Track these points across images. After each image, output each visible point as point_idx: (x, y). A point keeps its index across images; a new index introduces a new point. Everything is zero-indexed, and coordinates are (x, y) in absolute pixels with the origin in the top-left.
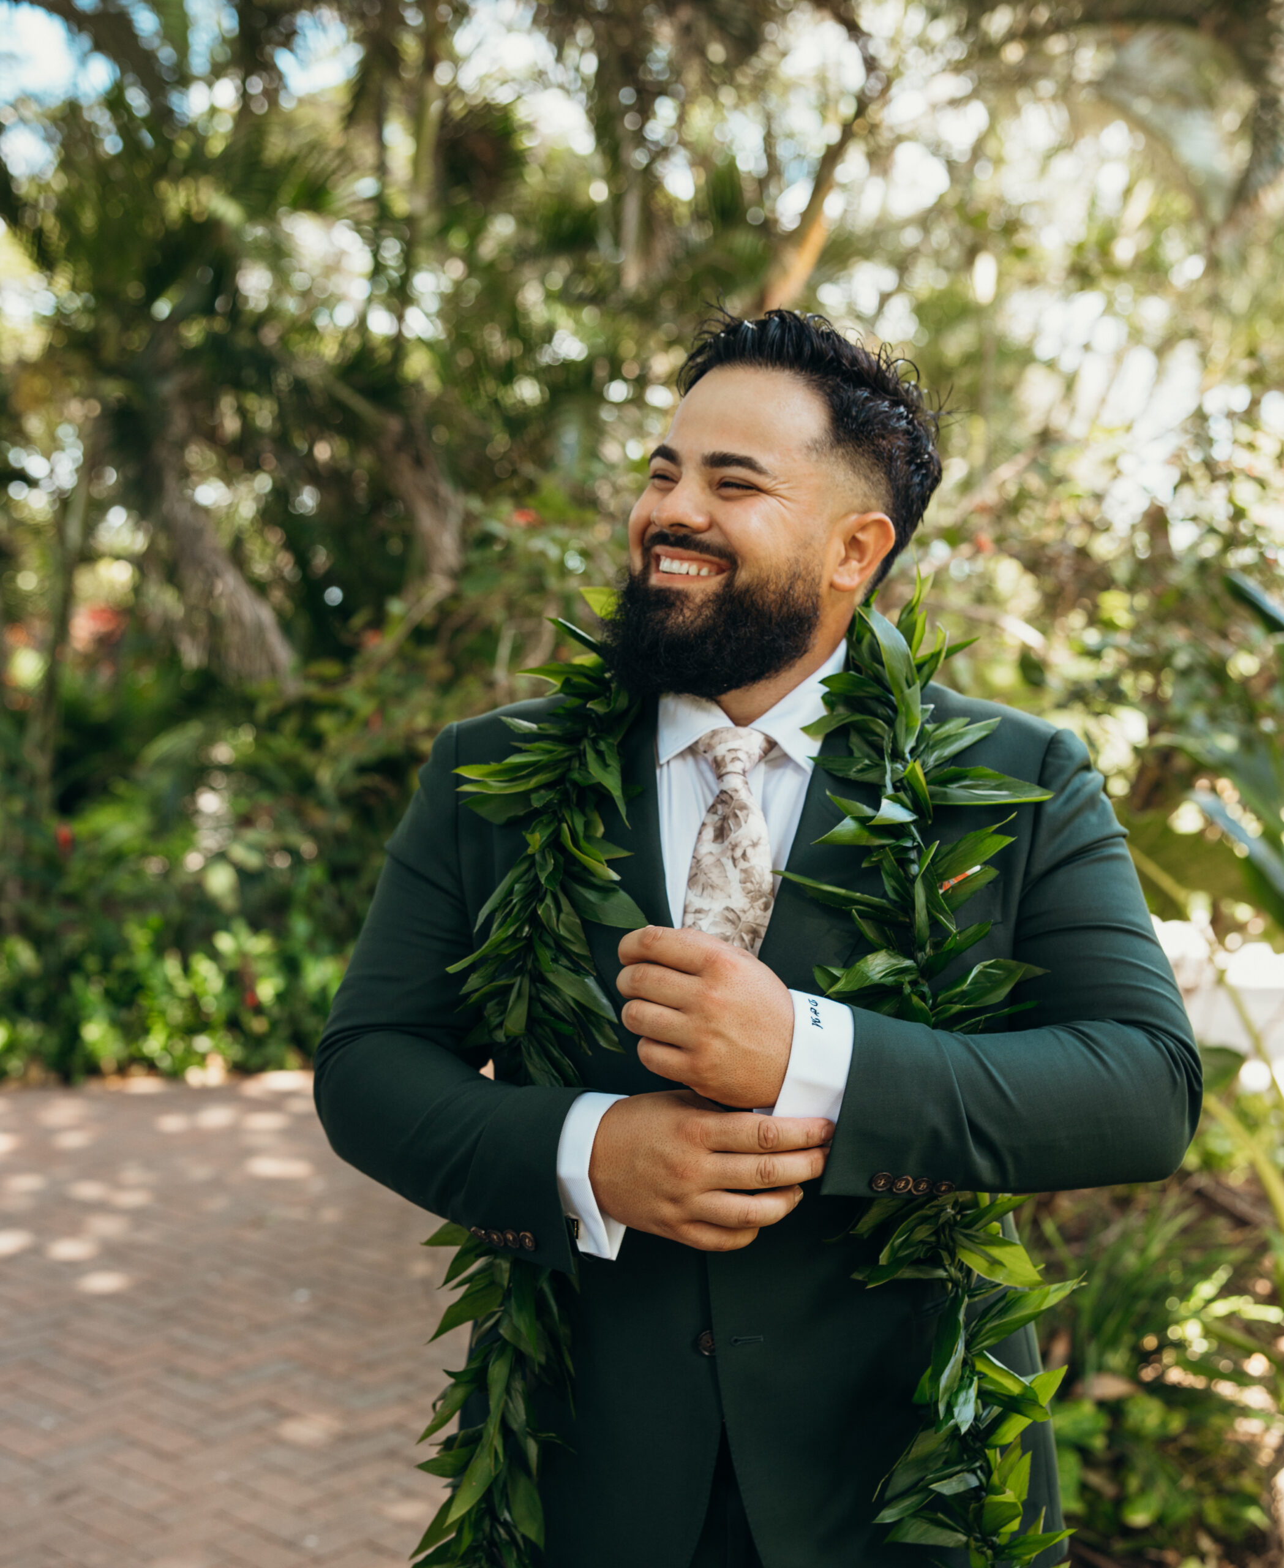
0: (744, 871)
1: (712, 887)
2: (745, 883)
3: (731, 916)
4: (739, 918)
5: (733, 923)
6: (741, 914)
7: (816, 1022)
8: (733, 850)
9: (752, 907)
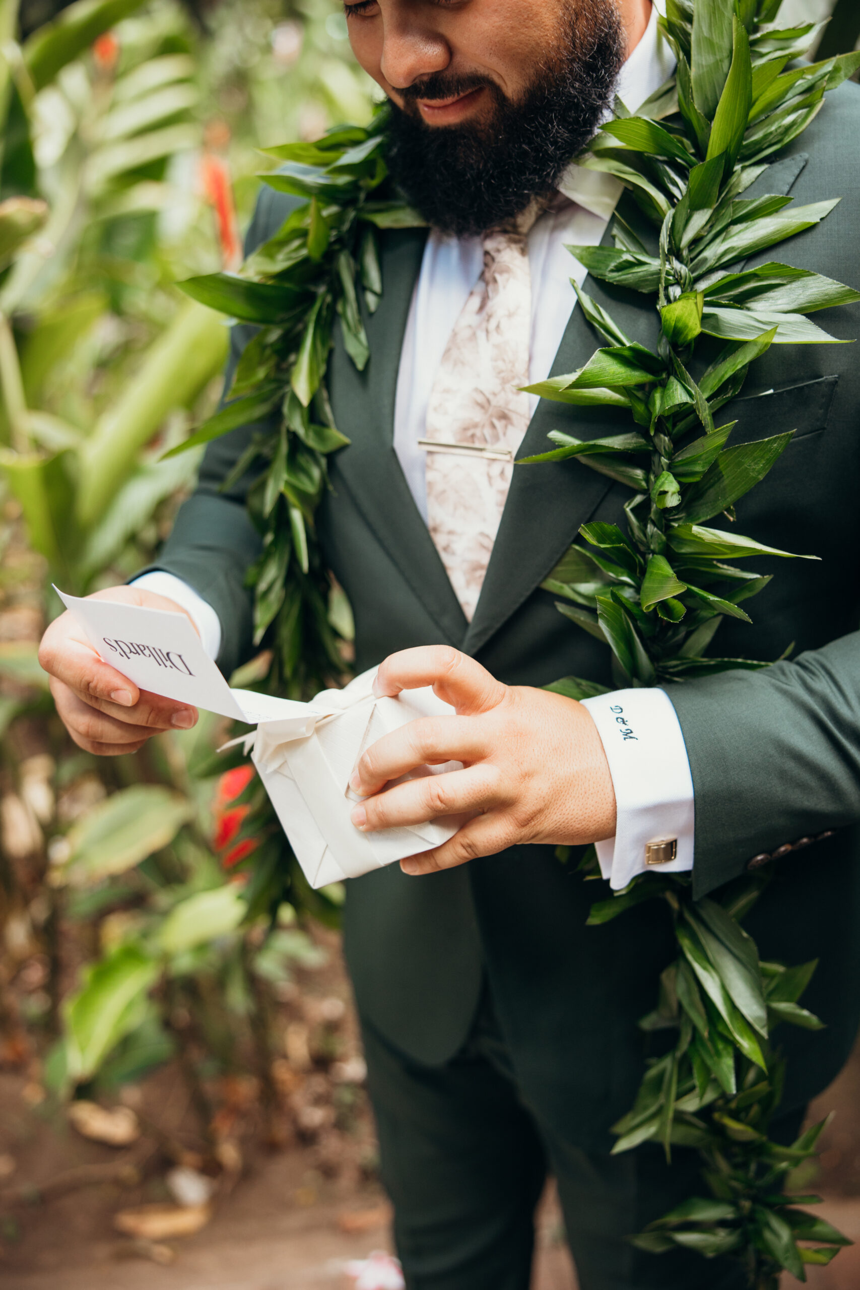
0: (496, 346)
1: (463, 363)
2: (496, 360)
3: (480, 399)
4: (489, 401)
5: (482, 406)
6: (491, 397)
7: (628, 734)
8: (488, 320)
9: (503, 389)
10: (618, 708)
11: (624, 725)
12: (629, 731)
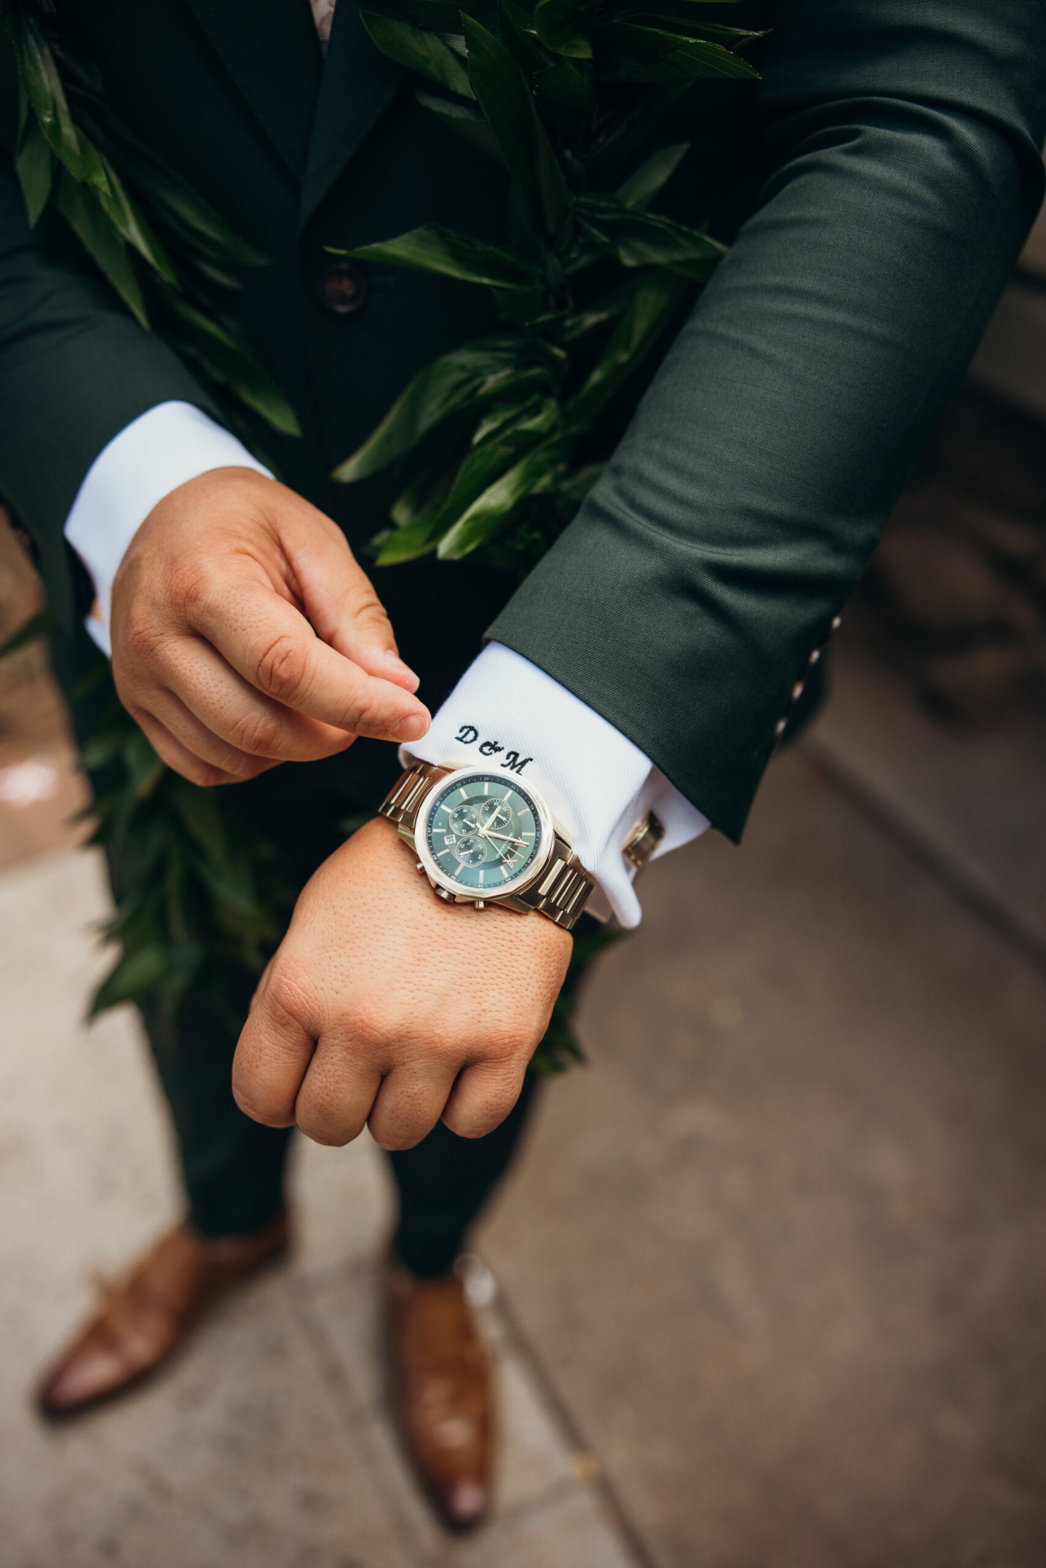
10: (465, 730)
11: (498, 753)
12: (512, 756)
